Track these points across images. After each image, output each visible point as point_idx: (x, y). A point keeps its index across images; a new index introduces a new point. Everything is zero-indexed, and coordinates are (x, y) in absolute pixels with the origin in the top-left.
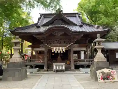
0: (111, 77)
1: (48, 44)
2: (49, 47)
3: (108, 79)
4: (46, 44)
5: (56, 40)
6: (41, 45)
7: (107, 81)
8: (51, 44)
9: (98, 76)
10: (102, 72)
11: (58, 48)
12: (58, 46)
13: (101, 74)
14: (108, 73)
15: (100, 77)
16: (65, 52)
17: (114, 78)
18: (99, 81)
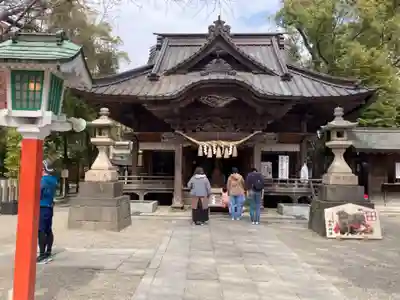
0: (363, 228)
1: (185, 131)
2: (191, 141)
3: (352, 232)
4: (181, 132)
5: (209, 121)
6: (165, 135)
7: (350, 236)
8: (194, 131)
9: (327, 223)
10: (339, 214)
11: (214, 144)
12: (216, 140)
13: (336, 218)
14: (355, 216)
15: (334, 226)
16: (235, 155)
17: (372, 231)
18: (328, 235)
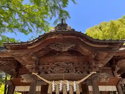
1: (39, 74)
2: (42, 80)
4: (36, 74)
5: (58, 65)
8: (46, 73)
11: (61, 83)
